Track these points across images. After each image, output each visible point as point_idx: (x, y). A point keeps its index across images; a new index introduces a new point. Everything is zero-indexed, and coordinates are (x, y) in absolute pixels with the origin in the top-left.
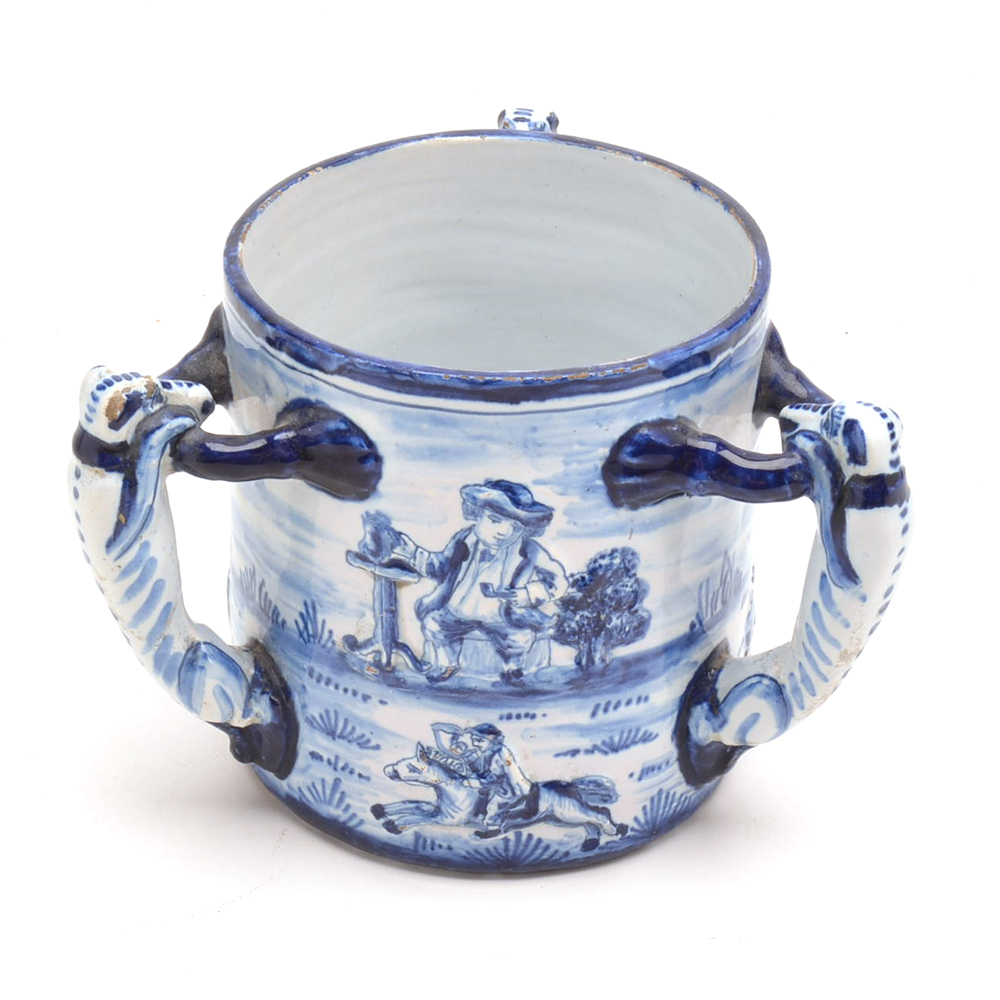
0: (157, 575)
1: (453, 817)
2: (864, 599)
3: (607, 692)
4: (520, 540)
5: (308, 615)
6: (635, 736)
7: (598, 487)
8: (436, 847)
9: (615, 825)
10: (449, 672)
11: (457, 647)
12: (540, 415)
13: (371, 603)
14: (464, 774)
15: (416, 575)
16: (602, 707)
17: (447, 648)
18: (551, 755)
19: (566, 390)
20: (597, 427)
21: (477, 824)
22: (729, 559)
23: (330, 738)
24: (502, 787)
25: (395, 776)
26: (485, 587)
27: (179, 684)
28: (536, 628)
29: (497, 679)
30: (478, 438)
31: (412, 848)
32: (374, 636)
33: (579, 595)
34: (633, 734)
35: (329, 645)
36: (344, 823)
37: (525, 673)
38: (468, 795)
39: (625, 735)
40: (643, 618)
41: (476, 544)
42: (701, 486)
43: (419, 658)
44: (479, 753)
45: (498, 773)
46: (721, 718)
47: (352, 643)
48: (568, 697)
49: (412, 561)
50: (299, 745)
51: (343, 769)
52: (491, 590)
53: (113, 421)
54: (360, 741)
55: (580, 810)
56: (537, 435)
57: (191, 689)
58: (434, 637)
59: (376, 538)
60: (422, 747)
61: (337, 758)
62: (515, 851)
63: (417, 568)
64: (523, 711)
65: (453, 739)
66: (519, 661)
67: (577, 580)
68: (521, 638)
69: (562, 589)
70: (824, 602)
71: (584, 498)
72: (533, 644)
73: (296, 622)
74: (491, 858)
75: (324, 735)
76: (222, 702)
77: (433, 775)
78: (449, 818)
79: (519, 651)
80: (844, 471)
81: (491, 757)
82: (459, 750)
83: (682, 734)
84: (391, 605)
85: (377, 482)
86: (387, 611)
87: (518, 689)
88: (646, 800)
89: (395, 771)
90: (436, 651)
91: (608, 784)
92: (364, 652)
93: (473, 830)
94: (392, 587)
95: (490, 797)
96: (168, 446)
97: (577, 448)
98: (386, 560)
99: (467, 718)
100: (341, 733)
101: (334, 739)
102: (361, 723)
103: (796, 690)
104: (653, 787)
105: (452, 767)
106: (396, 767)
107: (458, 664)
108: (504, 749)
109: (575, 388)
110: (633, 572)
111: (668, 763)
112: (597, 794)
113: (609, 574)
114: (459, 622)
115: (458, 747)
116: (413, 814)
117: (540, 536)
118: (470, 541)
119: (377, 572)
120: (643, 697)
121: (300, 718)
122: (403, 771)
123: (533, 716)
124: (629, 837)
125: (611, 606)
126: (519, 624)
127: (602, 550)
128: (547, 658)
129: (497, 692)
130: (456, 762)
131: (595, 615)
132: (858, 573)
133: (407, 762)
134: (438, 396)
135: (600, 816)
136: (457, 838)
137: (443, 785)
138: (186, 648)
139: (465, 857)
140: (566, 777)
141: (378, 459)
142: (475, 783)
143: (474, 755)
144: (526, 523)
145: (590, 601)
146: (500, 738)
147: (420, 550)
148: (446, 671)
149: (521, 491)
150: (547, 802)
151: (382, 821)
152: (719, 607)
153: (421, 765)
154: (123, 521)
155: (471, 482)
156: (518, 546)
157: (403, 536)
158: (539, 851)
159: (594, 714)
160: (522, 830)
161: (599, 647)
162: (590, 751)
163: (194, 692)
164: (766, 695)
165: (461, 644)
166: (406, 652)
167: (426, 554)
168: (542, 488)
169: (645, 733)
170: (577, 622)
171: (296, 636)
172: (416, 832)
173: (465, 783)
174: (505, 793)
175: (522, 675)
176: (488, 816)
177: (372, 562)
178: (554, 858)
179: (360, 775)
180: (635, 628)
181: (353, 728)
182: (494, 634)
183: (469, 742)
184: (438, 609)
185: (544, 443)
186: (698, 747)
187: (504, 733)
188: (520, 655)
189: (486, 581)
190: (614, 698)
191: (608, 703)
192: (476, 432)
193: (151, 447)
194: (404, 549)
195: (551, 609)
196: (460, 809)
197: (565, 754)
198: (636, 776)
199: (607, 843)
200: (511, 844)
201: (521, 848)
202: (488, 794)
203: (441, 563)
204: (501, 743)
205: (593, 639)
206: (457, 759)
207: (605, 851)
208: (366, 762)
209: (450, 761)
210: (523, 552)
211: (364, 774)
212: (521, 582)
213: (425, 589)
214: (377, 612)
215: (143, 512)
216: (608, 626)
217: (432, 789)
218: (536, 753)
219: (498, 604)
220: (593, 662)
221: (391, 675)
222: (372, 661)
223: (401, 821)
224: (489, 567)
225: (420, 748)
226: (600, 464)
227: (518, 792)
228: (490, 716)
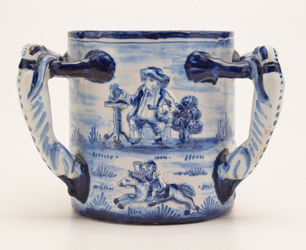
0: (44, 110)
1: (141, 198)
2: (271, 106)
3: (190, 151)
4: (160, 88)
5: (93, 133)
6: (200, 171)
7: (183, 71)
8: (136, 213)
9: (195, 206)
10: (138, 140)
11: (140, 130)
12: (164, 43)
13: (112, 119)
14: (144, 181)
15: (127, 104)
16: (189, 157)
17: (137, 131)
18: (172, 174)
19: (172, 35)
20: (183, 50)
21: (149, 200)
22: (227, 118)
23: (100, 177)
24: (156, 184)
25: (122, 185)
26: (149, 106)
27: (51, 156)
28: (166, 122)
29: (154, 142)
30: (145, 52)
31: (127, 214)
32: (114, 131)
33: (179, 111)
34: (199, 170)
35: (100, 140)
36: (105, 210)
37: (163, 139)
38: (146, 189)
39: (197, 170)
40: (200, 125)
41: (146, 90)
42: (216, 71)
43: (128, 137)
44: (149, 172)
45: (155, 179)
46: (228, 167)
47: (107, 137)
48: (177, 151)
49: (125, 99)
50: (90, 185)
51: (104, 188)
52: (151, 107)
53: (31, 52)
54: (110, 175)
55: (183, 196)
56: (164, 51)
57: (55, 158)
58: (133, 127)
59: (114, 93)
60: (130, 172)
61: (102, 184)
62: (162, 212)
63: (127, 102)
64: (162, 155)
65: (140, 167)
66: (161, 134)
67: (179, 105)
68: (161, 125)
69: (174, 108)
70: (258, 110)
71: (179, 75)
72: (165, 129)
73: (89, 137)
74: (154, 216)
75: (98, 177)
76: (65, 164)
77: (133, 182)
78: (139, 198)
79: (160, 130)
80: (261, 64)
81: (153, 173)
82: (142, 171)
83: (215, 175)
84: (119, 118)
85: (114, 72)
86: (118, 120)
87: (161, 146)
88: (205, 199)
89: (121, 183)
90: (134, 133)
91: (192, 188)
92: (111, 138)
93: (147, 204)
94: (119, 111)
95: (153, 189)
96: (48, 64)
97: (176, 56)
98: (117, 100)
99: (144, 159)
100: (104, 174)
101: (101, 177)
102: (110, 167)
103: (252, 149)
104: (207, 194)
105: (140, 179)
106: (121, 182)
107: (141, 137)
108: (157, 170)
109: (175, 35)
110: (196, 106)
111: (211, 186)
112: (188, 191)
113: (188, 105)
114: (141, 120)
115: (142, 170)
116: (128, 199)
117: (166, 87)
118: (144, 89)
119: (114, 106)
120: (202, 156)
121: (90, 174)
122: (124, 182)
123: (166, 158)
124: (200, 212)
125: (189, 117)
126: (160, 120)
127: (186, 96)
128: (170, 134)
129: (154, 147)
130: (141, 176)
131: (185, 119)
132: (268, 95)
133: (125, 179)
134: (132, 38)
135: (190, 200)
136: (142, 208)
137: (137, 185)
138: (53, 143)
139: (145, 216)
140: (178, 183)
141: (114, 64)
142: (148, 183)
143: (147, 173)
144: (161, 82)
145: (183, 113)
146: (155, 166)
147: (128, 95)
148: (137, 139)
149: (159, 70)
150: (172, 191)
151: (117, 204)
152: (225, 134)
153: (130, 179)
154: (33, 86)
155: (143, 68)
156: (159, 91)
157: (122, 91)
158: (170, 213)
159: (186, 159)
160: (164, 204)
161: (187, 132)
162: (185, 174)
163: (56, 159)
164: (242, 153)
165: (142, 129)
166: (124, 135)
167: (130, 96)
168: (166, 70)
169: (203, 171)
170: (179, 121)
171: (89, 143)
172: (129, 207)
173: (145, 184)
174: (158, 187)
175: (161, 140)
176: (152, 197)
177: (113, 103)
178: (175, 216)
179: (110, 189)
180: (198, 128)
181: (108, 170)
182: (152, 125)
183: (145, 168)
184: (134, 116)
185: (166, 54)
186: (221, 180)
187: (157, 164)
188: (161, 132)
189: (149, 104)
190: (193, 154)
191: (191, 156)
192: (144, 50)
193: (43, 62)
194: (123, 95)
195: (170, 116)
196: (143, 194)
197: (177, 174)
198: (201, 187)
199: (193, 213)
200: (160, 209)
201: (164, 211)
202: (152, 188)
203: (134, 99)
204: (156, 168)
205: (185, 129)
206: (141, 175)
207: (192, 216)
208: (112, 183)
209: (139, 176)
210: (161, 93)
211: (111, 187)
212: (160, 104)
213: (129, 109)
214: (115, 122)
215: (40, 84)
216: (189, 124)
217: (134, 188)
218: (168, 172)
219: (153, 113)
220: (185, 138)
221: (119, 144)
222: (113, 141)
223: (124, 203)
224: (150, 99)
225: (129, 172)
226: (184, 63)
227: (162, 187)
228: (152, 157)
